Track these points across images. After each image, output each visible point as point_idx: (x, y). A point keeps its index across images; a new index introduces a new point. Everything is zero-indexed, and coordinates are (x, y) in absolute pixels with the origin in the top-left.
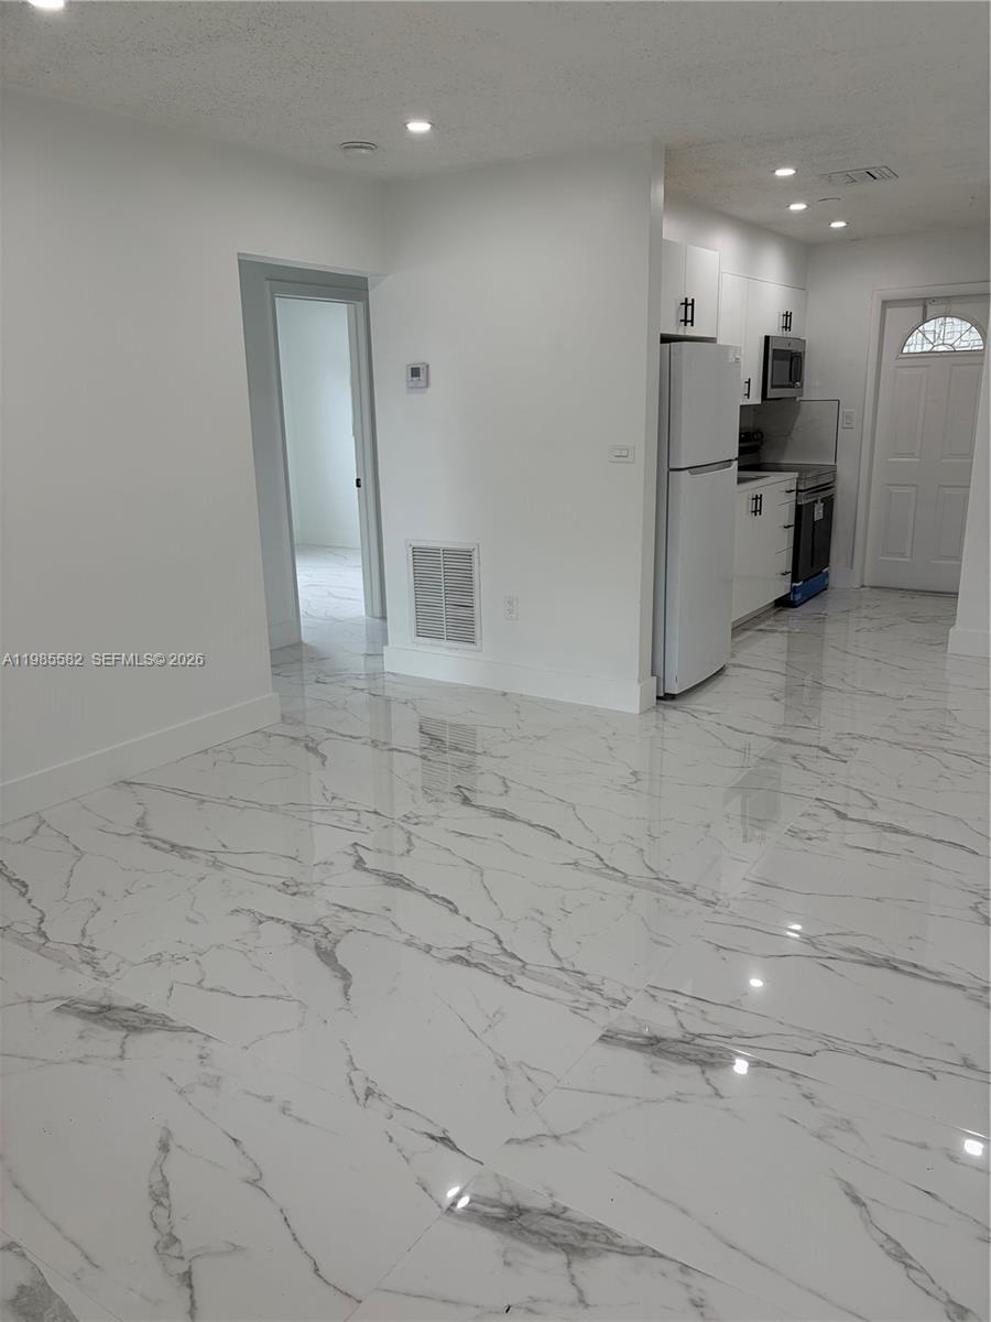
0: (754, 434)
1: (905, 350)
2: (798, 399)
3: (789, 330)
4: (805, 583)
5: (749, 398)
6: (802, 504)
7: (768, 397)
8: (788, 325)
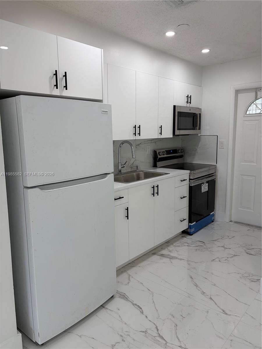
1: (248, 113)
2: (199, 135)
3: (191, 104)
4: (197, 223)
5: (161, 135)
6: (192, 185)
7: (176, 134)
8: (189, 101)
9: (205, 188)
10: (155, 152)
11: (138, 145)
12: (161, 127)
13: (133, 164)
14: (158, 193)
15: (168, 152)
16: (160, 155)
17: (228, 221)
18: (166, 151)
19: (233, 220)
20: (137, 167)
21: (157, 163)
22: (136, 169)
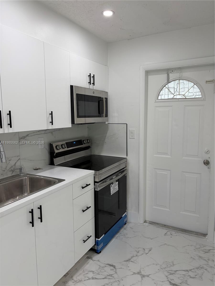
0: (83, 141)
1: (159, 98)
2: (107, 123)
3: (94, 85)
4: (106, 235)
5: (52, 124)
6: (98, 190)
7: (75, 123)
8: (92, 82)
9: (114, 188)
10: (51, 146)
11: (24, 138)
12: (52, 114)
13: (15, 165)
14: (41, 218)
15: (69, 144)
16: (58, 150)
17: (142, 222)
18: (66, 143)
19: (147, 220)
20: (21, 169)
21: (54, 159)
22: (18, 173)
